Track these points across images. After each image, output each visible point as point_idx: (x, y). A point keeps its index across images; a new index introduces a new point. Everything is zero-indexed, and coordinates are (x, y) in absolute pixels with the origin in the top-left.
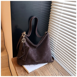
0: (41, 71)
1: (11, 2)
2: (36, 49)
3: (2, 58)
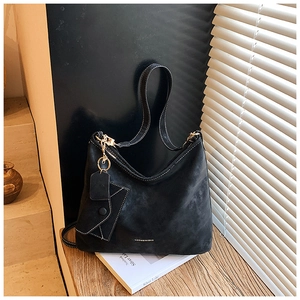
0: (168, 285)
1: (49, 7)
3: (28, 222)
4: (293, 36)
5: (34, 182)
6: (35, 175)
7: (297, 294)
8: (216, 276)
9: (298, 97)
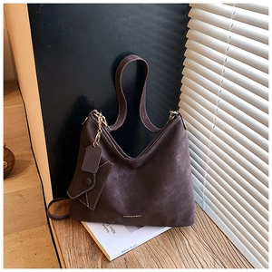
2: (133, 173)
3: (21, 196)
4: (265, 27)
5: (26, 159)
6: (27, 152)
7: (270, 266)
8: (197, 245)
9: (270, 86)
